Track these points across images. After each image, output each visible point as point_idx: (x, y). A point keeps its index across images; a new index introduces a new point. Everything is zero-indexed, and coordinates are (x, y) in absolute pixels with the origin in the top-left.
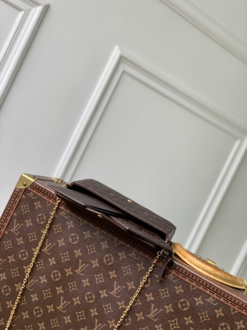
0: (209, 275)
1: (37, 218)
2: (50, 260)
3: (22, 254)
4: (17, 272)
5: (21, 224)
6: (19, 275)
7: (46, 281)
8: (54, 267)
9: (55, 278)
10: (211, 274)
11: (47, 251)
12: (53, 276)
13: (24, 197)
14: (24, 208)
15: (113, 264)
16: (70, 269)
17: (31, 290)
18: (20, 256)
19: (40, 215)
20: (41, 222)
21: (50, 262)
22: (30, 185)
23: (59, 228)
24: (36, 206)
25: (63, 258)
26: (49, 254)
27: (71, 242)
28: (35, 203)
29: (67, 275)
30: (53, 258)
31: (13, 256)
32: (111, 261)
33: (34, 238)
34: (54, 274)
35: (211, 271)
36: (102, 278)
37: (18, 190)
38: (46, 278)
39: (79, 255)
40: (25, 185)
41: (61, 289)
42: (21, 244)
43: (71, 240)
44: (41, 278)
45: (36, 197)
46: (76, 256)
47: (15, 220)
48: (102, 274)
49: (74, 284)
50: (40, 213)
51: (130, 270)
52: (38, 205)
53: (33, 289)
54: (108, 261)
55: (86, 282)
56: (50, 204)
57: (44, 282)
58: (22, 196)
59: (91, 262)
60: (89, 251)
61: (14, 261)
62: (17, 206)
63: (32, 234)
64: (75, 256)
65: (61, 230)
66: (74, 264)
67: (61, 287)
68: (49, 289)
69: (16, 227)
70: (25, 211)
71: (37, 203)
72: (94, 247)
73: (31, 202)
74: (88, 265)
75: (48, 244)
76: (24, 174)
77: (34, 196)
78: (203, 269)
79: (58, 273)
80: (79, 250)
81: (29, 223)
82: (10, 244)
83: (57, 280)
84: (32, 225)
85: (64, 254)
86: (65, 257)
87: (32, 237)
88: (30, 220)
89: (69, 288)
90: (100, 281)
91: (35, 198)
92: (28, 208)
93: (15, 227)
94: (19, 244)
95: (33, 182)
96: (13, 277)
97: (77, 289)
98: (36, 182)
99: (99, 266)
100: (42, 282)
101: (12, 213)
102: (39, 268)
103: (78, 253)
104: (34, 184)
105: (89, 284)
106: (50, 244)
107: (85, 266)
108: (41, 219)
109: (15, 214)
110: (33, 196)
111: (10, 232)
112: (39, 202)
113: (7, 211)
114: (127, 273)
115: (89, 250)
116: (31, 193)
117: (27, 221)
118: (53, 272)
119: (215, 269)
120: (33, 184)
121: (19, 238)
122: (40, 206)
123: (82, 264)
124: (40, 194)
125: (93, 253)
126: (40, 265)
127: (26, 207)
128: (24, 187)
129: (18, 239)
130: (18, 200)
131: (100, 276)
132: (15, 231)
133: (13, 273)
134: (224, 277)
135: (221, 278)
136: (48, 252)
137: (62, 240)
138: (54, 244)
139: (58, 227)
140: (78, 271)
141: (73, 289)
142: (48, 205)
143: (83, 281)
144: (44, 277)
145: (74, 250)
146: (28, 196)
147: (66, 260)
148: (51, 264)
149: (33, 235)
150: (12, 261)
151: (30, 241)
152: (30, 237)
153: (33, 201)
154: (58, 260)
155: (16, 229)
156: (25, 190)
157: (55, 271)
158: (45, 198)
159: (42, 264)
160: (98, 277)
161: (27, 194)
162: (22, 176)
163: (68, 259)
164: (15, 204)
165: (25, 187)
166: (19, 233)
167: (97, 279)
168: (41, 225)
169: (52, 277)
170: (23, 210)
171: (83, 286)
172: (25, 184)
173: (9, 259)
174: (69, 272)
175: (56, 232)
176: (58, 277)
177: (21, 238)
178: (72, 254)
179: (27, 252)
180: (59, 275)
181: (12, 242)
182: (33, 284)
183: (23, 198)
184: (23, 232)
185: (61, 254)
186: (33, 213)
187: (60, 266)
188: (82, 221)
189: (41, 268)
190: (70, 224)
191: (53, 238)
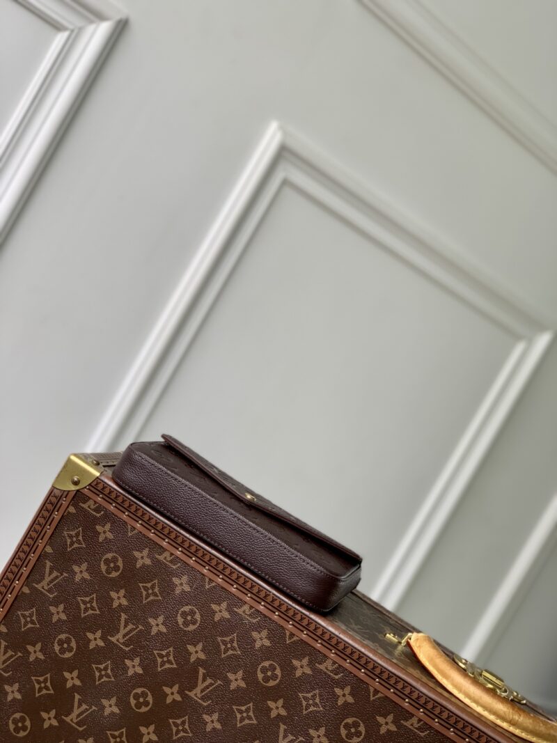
0: (499, 722)
1: (102, 563)
2: (128, 662)
3: (61, 643)
4: (49, 684)
5: (62, 575)
6: (52, 692)
7: (116, 710)
8: (138, 680)
9: (139, 705)
10: (503, 719)
11: (122, 641)
12: (135, 702)
13: (72, 510)
14: (71, 537)
15: (278, 685)
16: (176, 688)
17: (81, 729)
18: (57, 648)
19: (109, 556)
20: (110, 573)
21: (128, 668)
22: (90, 485)
23: (153, 590)
24: (99, 533)
25: (159, 660)
26: (127, 649)
27: (182, 626)
28: (99, 528)
29: (169, 700)
30: (137, 661)
31: (39, 646)
32: (274, 677)
33: (93, 609)
34: (137, 697)
35: (504, 712)
36: (251, 714)
37: (57, 493)
38: (116, 705)
39: (198, 658)
40: (76, 483)
41: (153, 732)
42: (59, 620)
43: (180, 620)
44: (105, 702)
45: (102, 513)
46: (193, 659)
47: (48, 564)
48: (251, 705)
49: (183, 723)
50: (110, 551)
51: (317, 700)
52: (105, 532)
53: (85, 727)
54: (268, 676)
55: (212, 722)
56: (136, 531)
57: (113, 714)
58: (68, 507)
59: (227, 677)
60: (223, 650)
61: (41, 659)
62: (55, 529)
63: (87, 599)
64: (189, 658)
65: (158, 596)
66: (185, 677)
67: (152, 728)
68: (124, 730)
69: (50, 579)
70: (72, 544)
71: (103, 527)
72: (235, 642)
73: (89, 524)
74: (219, 682)
75: (125, 626)
76: (76, 455)
77: (97, 510)
78: (485, 708)
79: (147, 696)
80: (200, 646)
81: (81, 572)
82: (34, 618)
83: (144, 709)
84: (89, 578)
85: (164, 653)
86: (165, 659)
87: (89, 605)
88: (84, 566)
89: (172, 730)
90: (247, 722)
91: (98, 515)
92: (80, 538)
93: (47, 579)
94: (55, 619)
95: (98, 478)
96: (37, 695)
97: (190, 735)
98: (103, 478)
99: (245, 686)
100: (107, 711)
101: (41, 546)
102: (103, 680)
103: (196, 652)
104: (99, 481)
105: (218, 726)
106: (130, 626)
107: (213, 684)
108: (112, 565)
109: (49, 550)
110: (94, 510)
111: (33, 589)
112: (108, 526)
113: (30, 542)
114: (312, 709)
115: (223, 647)
116: (91, 503)
117: (76, 568)
118: (135, 691)
119: (513, 709)
120: (95, 483)
121: (57, 607)
122: (110, 536)
123: (204, 680)
124: (112, 508)
125: (233, 655)
126: (103, 673)
127: (77, 535)
128: (73, 488)
129: (53, 609)
130: (57, 516)
131: (247, 710)
132: (46, 588)
133: (37, 686)
134: (531, 727)
135: (525, 729)
136: (124, 644)
137: (161, 619)
138: (141, 627)
139: (153, 587)
140: (196, 694)
141: (182, 734)
142: (130, 534)
143: (206, 717)
144: (113, 700)
145: (188, 646)
146: (83, 508)
147: (167, 666)
148: (130, 672)
149: (90, 601)
150: (37, 658)
151: (83, 615)
152: (83, 606)
153: (95, 521)
154: (148, 665)
155: (48, 585)
156: (75, 495)
157: (139, 691)
158: (124, 517)
159: (109, 671)
160: (241, 712)
161: (81, 504)
162: (69, 461)
163: (172, 664)
164: (50, 525)
165: (77, 488)
166: (56, 594)
167: (239, 716)
168: (111, 579)
169: (133, 702)
170: (69, 541)
171: (205, 729)
172: (76, 479)
173: (31, 653)
174: (172, 694)
175: (146, 599)
176: (146, 704)
177: (61, 607)
178: (182, 655)
179: (73, 640)
180: (150, 699)
181: (39, 614)
182: (85, 714)
183: (69, 512)
184: (66, 594)
185: (155, 652)
186: (93, 549)
187: (153, 680)
188: (210, 579)
189: (107, 679)
190: (182, 584)
191: (139, 613)
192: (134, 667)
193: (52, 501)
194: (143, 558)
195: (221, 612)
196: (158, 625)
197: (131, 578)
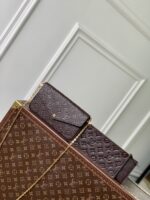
22: (19, 107)
27: (36, 141)
29: (32, 157)
30: (26, 147)
37: (12, 108)
38: (21, 156)
40: (16, 107)
44: (18, 156)
57: (20, 158)
59: (45, 153)
64: (38, 148)
83: (27, 158)
84: (17, 128)
95: (21, 106)
99: (49, 155)
106: (25, 140)
123: (40, 153)
145: (37, 145)
156: (16, 109)
162: (15, 102)
169: (24, 156)
171: (39, 164)
190: (37, 132)
191: (27, 137)
192: (25, 149)
193: (11, 110)
194: (29, 125)
195: (45, 138)
196: (31, 140)
197: (26, 129)
